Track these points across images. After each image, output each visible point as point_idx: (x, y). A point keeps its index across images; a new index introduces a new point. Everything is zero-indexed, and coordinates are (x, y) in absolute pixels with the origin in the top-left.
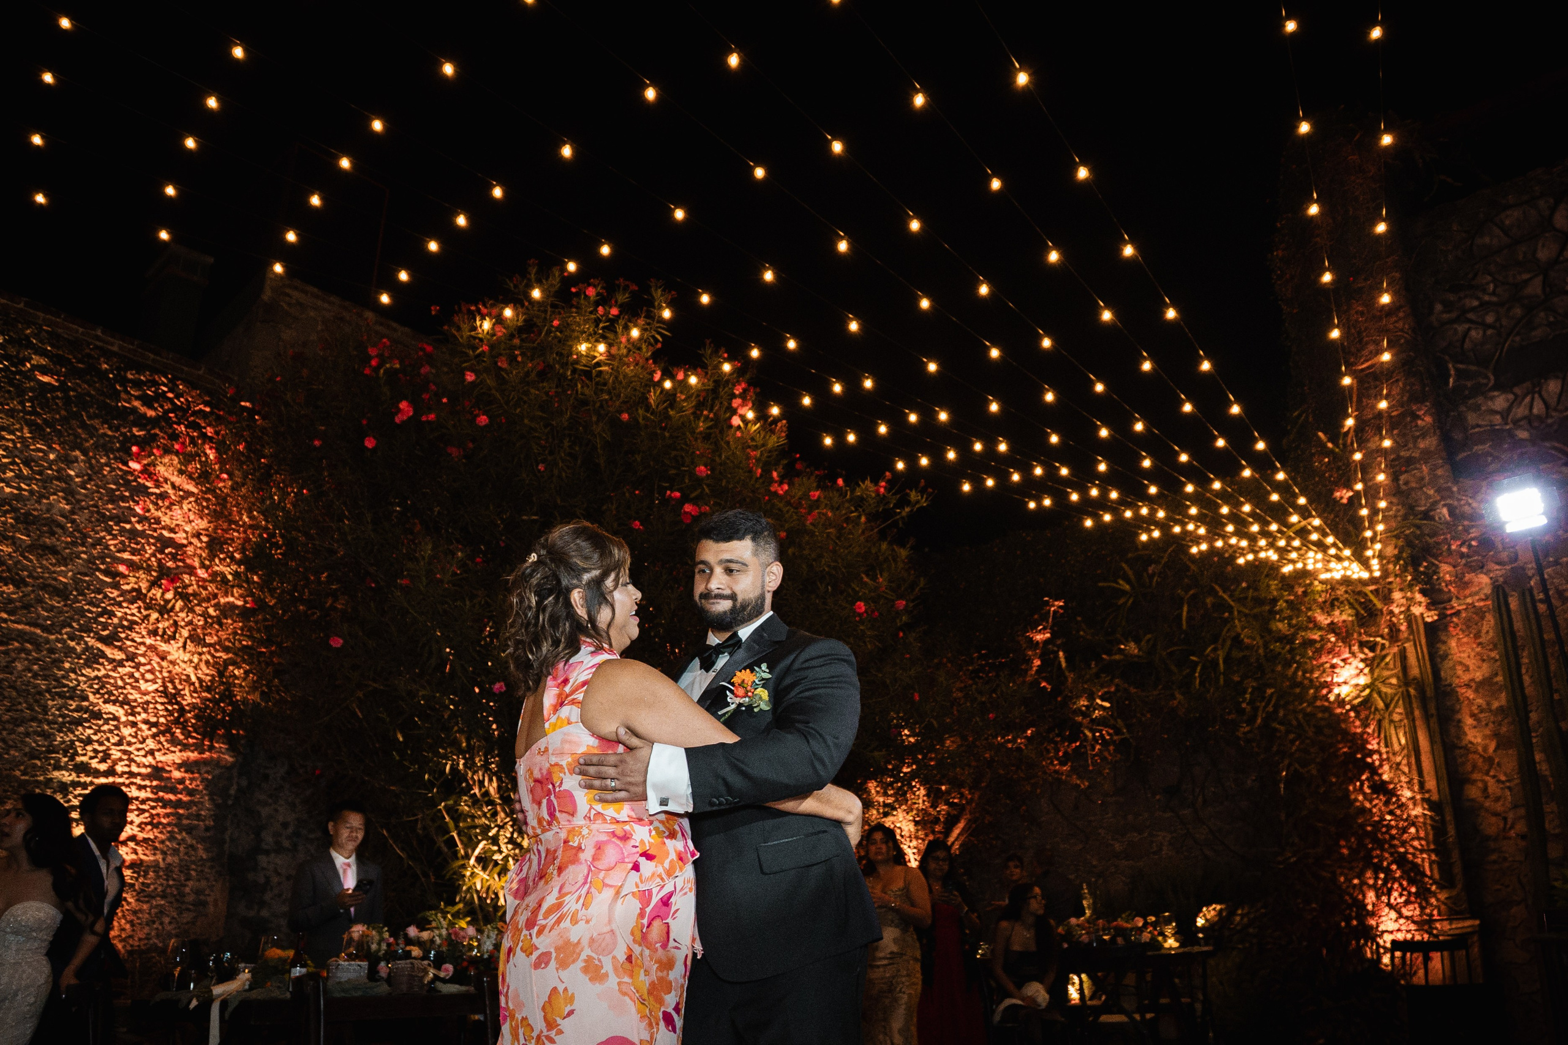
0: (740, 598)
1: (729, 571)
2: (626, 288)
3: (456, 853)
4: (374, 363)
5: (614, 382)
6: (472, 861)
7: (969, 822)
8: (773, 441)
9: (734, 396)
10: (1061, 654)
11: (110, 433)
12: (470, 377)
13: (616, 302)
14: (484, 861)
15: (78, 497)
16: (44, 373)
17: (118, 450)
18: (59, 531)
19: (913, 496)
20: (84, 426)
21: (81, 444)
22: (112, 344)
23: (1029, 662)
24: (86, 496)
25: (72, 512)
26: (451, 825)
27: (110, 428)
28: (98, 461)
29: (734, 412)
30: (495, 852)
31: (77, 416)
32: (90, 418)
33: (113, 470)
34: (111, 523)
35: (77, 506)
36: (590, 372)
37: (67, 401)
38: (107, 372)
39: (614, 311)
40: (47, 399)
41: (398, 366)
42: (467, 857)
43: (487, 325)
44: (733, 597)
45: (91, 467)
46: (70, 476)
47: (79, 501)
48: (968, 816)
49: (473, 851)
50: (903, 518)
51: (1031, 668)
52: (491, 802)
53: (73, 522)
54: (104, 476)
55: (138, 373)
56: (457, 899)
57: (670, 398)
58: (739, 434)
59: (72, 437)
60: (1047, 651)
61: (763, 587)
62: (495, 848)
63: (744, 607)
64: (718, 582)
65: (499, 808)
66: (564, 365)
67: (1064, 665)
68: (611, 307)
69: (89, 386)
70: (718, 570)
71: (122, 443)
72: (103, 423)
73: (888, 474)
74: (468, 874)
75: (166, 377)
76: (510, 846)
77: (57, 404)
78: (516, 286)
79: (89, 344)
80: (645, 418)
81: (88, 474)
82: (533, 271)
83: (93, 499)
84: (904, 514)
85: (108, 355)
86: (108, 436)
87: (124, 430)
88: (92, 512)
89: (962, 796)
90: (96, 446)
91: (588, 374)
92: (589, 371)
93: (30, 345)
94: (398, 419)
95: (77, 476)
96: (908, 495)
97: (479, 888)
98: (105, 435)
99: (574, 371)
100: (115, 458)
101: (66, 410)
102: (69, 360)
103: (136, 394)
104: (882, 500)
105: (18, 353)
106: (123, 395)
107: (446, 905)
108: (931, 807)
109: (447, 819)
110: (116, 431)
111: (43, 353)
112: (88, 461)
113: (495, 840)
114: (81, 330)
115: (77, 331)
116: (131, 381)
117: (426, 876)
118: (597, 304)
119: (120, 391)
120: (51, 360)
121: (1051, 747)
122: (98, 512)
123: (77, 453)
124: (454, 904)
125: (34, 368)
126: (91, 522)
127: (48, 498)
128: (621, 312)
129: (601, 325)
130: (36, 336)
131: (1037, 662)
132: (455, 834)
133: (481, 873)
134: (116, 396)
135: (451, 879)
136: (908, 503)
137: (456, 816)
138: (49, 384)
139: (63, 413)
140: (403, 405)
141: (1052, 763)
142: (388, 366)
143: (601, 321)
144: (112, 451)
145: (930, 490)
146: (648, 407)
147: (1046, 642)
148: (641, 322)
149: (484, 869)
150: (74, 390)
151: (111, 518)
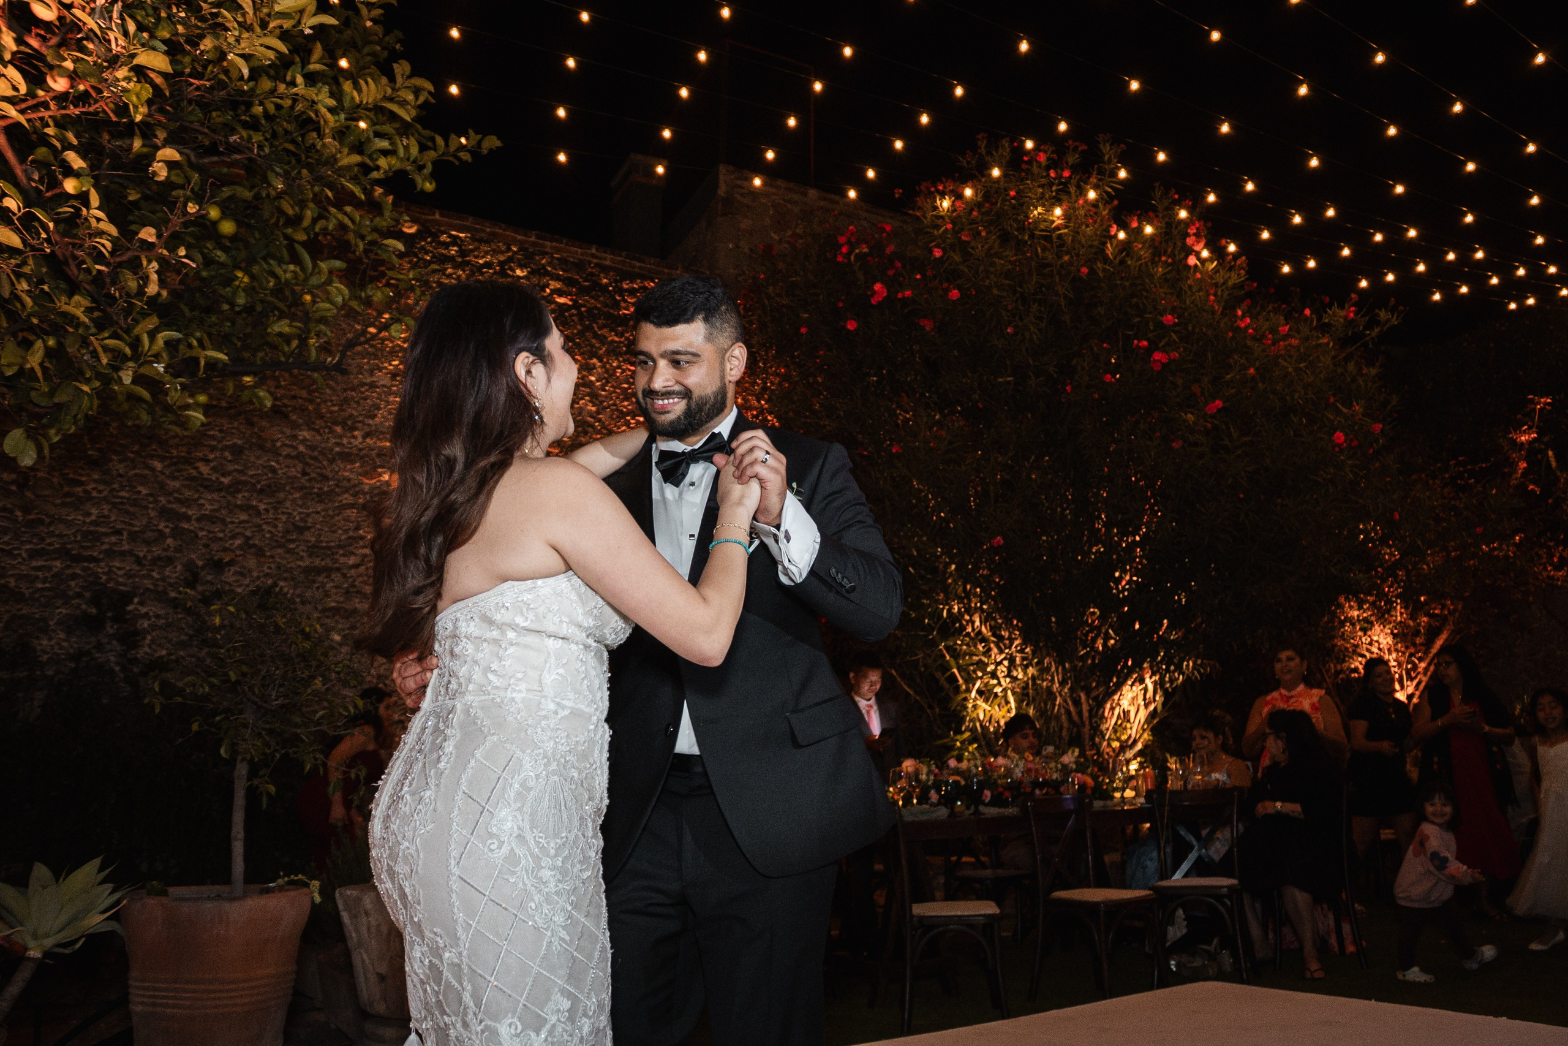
0: (696, 393)
1: (676, 364)
2: (1075, 149)
3: (958, 687)
4: (844, 250)
5: (1073, 241)
6: (973, 694)
7: (1453, 633)
8: (1234, 279)
9: (1188, 235)
10: (1550, 453)
11: (617, 339)
12: (938, 253)
13: (1067, 163)
14: (986, 694)
15: (600, 399)
16: (560, 296)
17: (626, 353)
18: (590, 430)
19: (1383, 315)
20: (596, 336)
21: (596, 353)
22: (605, 259)
23: (1513, 465)
24: (606, 397)
25: (598, 412)
26: (953, 663)
27: (616, 335)
28: (611, 365)
29: (1190, 251)
30: (995, 686)
31: (589, 328)
32: (600, 328)
33: (624, 371)
34: (628, 418)
35: (601, 407)
36: (1051, 236)
37: (580, 315)
38: (607, 286)
39: (1066, 174)
40: (566, 317)
41: (866, 250)
42: (968, 691)
43: (946, 204)
44: (687, 394)
45: (607, 371)
46: (591, 381)
47: (602, 402)
48: (1452, 627)
49: (974, 685)
50: (1372, 339)
51: (1516, 472)
52: (984, 640)
53: (600, 420)
54: (618, 377)
55: (631, 282)
56: (963, 728)
57: (1125, 246)
58: (1198, 275)
59: (589, 348)
60: (1532, 452)
61: (723, 377)
62: (995, 682)
63: (700, 407)
64: (663, 377)
65: (992, 645)
66: (1022, 229)
67: (1554, 464)
68: (1062, 170)
69: (596, 300)
70: (662, 363)
71: (628, 346)
72: (611, 331)
73: (1353, 296)
74: (970, 706)
75: (654, 282)
76: (1008, 680)
77: (573, 321)
78: (968, 163)
79: (590, 262)
80: (1104, 270)
81: (605, 378)
82: (982, 145)
83: (612, 399)
84: (1374, 334)
85: (604, 269)
86: (616, 342)
87: (627, 335)
88: (612, 410)
89: (1444, 607)
90: (608, 353)
91: (1048, 239)
92: (1049, 236)
93: (547, 273)
94: (874, 301)
95: (598, 381)
96: (1378, 315)
97: (981, 717)
98: (613, 341)
99: (1032, 236)
100: (624, 361)
101: (581, 325)
102: (577, 280)
103: (632, 301)
104: (1350, 323)
105: (539, 281)
106: (623, 304)
107: (955, 734)
108: (1411, 619)
109: (948, 658)
110: (621, 337)
111: (557, 278)
112: (603, 367)
113: (994, 675)
114: (579, 250)
115: (577, 253)
116: (627, 290)
117: (931, 707)
118: (1048, 168)
119: (619, 301)
120: (564, 283)
121: (1543, 552)
122: (617, 410)
123: (595, 361)
124: (962, 733)
125: (553, 291)
126: (613, 419)
127: (578, 403)
128: (1072, 173)
129: (1054, 188)
130: (550, 264)
131: (1523, 465)
132: (955, 671)
133: (984, 705)
134: (616, 305)
135: (955, 710)
136: (1378, 323)
137: (956, 654)
138: (565, 304)
139: (579, 327)
140: (877, 287)
141: (1545, 569)
142: (857, 251)
143: (1053, 184)
144: (621, 354)
145: (1401, 308)
146: (1106, 259)
147: (1531, 443)
148: (1093, 180)
149: (986, 701)
150: (584, 306)
151: (628, 414)
